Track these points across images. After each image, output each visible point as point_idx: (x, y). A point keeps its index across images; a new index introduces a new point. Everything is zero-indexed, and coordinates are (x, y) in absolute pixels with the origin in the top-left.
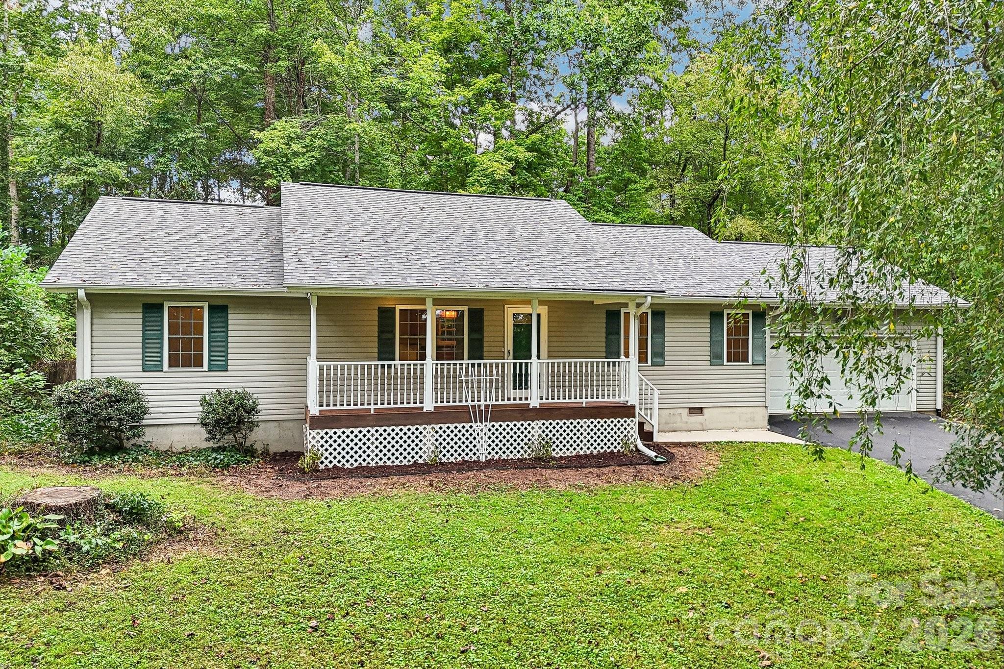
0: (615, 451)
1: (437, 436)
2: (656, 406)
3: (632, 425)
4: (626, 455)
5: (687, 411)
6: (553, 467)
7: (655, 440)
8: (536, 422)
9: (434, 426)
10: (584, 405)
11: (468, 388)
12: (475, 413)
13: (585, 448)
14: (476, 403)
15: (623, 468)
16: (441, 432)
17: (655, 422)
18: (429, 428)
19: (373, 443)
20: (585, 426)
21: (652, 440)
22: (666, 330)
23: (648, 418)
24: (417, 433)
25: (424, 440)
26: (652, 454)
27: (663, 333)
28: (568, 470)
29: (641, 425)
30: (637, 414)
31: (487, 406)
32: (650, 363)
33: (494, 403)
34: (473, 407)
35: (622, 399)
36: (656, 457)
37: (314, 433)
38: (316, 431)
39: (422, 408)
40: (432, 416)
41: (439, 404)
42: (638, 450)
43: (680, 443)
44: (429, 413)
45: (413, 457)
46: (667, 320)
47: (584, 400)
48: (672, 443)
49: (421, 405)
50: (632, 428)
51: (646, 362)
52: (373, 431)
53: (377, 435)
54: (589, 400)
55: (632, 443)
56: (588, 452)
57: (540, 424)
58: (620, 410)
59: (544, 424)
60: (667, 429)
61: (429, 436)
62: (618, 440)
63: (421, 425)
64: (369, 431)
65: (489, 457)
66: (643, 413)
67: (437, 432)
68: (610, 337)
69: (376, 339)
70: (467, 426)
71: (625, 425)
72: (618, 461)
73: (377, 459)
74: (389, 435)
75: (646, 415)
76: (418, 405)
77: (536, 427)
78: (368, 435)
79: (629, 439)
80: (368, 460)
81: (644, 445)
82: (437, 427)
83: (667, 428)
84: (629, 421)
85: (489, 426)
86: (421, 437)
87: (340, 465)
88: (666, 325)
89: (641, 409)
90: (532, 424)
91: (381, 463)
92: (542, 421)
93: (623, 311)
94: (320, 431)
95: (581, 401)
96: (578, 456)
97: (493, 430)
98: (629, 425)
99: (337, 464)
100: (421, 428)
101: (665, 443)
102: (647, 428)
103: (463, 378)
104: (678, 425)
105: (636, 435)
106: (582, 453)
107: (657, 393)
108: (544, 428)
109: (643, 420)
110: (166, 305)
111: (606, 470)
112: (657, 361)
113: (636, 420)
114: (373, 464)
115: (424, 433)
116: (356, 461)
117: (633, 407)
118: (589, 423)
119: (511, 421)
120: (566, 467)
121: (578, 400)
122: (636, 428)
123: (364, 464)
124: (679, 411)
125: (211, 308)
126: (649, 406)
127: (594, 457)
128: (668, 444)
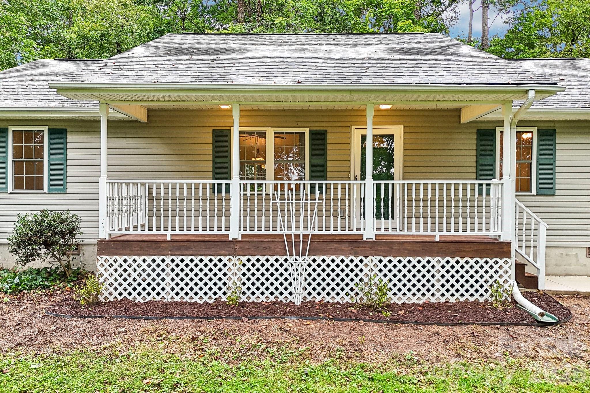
0: (482, 300)
1: (244, 270)
2: (542, 244)
3: (506, 267)
4: (495, 308)
5: (585, 251)
6: (384, 320)
7: (540, 288)
8: (369, 258)
9: (241, 257)
10: (437, 239)
11: (283, 216)
12: (289, 243)
13: (438, 295)
14: (293, 231)
15: (489, 330)
16: (249, 265)
17: (540, 264)
18: (234, 259)
19: (168, 275)
20: (438, 266)
21: (536, 287)
22: (557, 152)
23: (531, 259)
24: (220, 265)
25: (229, 274)
26: (536, 310)
27: (553, 155)
28: (403, 327)
29: (520, 268)
30: (513, 253)
31: (306, 236)
32: (534, 192)
33: (317, 232)
34: (289, 236)
35: (492, 233)
36: (542, 315)
37: (101, 260)
38: (105, 258)
39: (228, 235)
40: (238, 246)
41: (248, 232)
42: (514, 302)
43: (578, 293)
44: (235, 242)
45: (215, 294)
46: (557, 141)
47: (437, 233)
48: (567, 293)
49: (227, 232)
50: (506, 272)
51: (529, 190)
52: (168, 260)
53: (173, 265)
54: (445, 232)
55: (506, 291)
56: (443, 300)
57: (376, 261)
58: (488, 247)
59: (380, 261)
60: (558, 272)
61: (234, 269)
62: (486, 286)
63: (225, 255)
64: (163, 261)
65: (309, 298)
66: (523, 253)
67: (244, 265)
68: (482, 161)
69: (211, 163)
70: (281, 259)
71: (496, 267)
72: (483, 316)
73: (173, 294)
74: (187, 265)
75: (529, 255)
76: (223, 232)
77: (371, 265)
78: (163, 265)
79: (501, 286)
80: (163, 294)
81: (525, 295)
82: (244, 259)
83: (557, 270)
84: (501, 262)
85: (310, 260)
86: (225, 270)
87: (130, 298)
88: (557, 147)
89: (520, 247)
90: (365, 261)
91: (177, 299)
92: (379, 258)
93: (498, 130)
94: (108, 258)
95: (433, 233)
96: (427, 305)
97: (314, 265)
98: (501, 267)
99: (128, 297)
100: (225, 260)
101: (555, 292)
102: (529, 270)
103: (278, 201)
104: (574, 268)
105: (513, 281)
106: (433, 300)
107: (543, 226)
108: (381, 266)
109: (523, 261)
110: (11, 129)
111: (460, 331)
112: (545, 191)
113: (512, 261)
114: (168, 299)
115: (229, 265)
116: (149, 294)
117: (508, 244)
118: (443, 262)
119: (338, 256)
120: (403, 322)
121: (429, 232)
122: (513, 272)
123: (158, 298)
124: (575, 251)
125: (51, 132)
126: (532, 244)
127: (449, 308)
128: (562, 294)
